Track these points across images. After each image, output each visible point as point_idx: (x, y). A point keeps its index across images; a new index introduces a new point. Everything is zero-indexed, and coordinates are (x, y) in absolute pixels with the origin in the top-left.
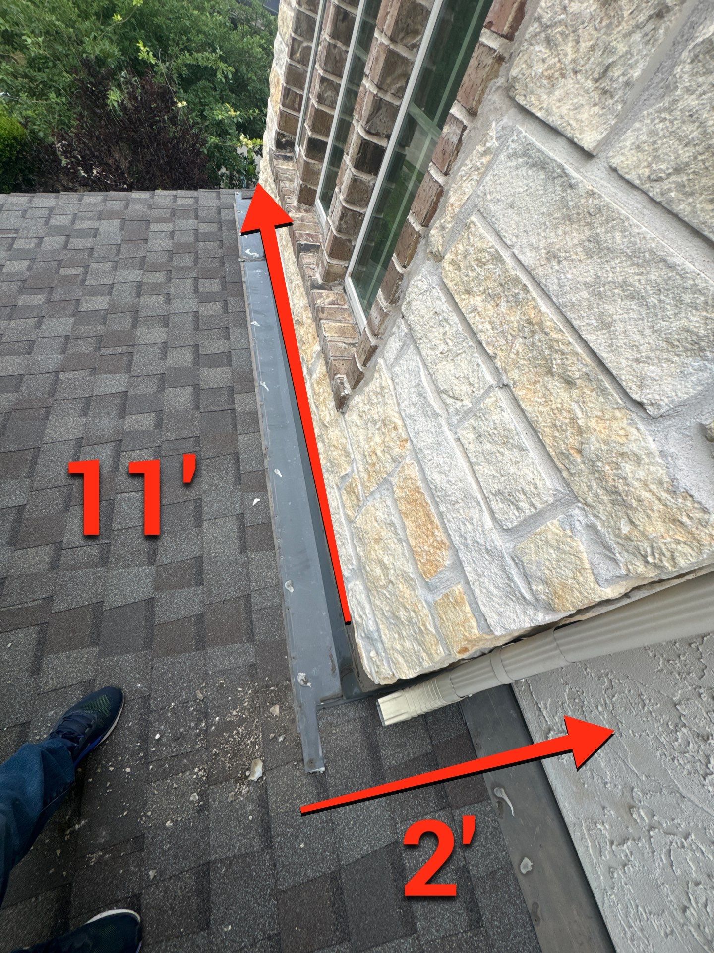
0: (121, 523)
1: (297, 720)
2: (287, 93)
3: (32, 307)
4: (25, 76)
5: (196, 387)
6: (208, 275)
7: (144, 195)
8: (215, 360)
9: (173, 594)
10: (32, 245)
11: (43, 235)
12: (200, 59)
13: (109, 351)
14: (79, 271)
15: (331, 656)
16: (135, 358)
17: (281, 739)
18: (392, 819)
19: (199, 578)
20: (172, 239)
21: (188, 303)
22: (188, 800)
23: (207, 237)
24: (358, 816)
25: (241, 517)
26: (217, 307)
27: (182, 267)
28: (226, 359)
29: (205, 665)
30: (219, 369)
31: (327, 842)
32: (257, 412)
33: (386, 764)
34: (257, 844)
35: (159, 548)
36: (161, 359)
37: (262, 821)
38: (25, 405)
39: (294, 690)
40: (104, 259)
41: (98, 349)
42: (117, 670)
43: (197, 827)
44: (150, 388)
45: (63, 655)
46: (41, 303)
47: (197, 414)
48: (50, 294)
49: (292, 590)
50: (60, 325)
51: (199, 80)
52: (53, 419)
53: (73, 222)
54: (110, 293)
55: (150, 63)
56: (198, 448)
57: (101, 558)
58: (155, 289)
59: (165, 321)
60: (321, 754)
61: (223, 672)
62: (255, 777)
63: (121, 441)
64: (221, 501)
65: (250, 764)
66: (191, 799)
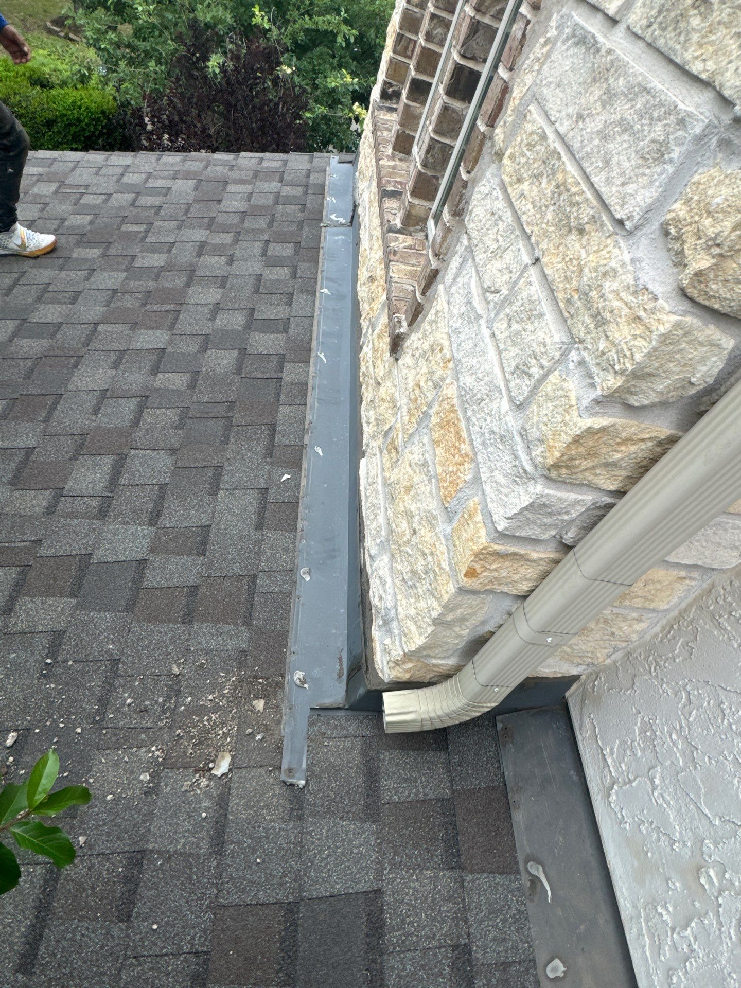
0: (129, 479)
1: (283, 722)
2: (400, 38)
3: (86, 260)
4: (129, 46)
5: (243, 352)
6: (281, 238)
7: (228, 157)
8: (269, 326)
9: (168, 560)
10: (99, 201)
11: (112, 191)
12: (320, 23)
13: (155, 308)
14: (142, 228)
15: (340, 659)
16: (181, 316)
17: (259, 737)
18: (379, 863)
19: (202, 548)
20: (249, 201)
21: (252, 266)
22: (137, 779)
23: (289, 200)
24: (337, 847)
25: (264, 492)
26: (284, 272)
27: (253, 230)
28: (284, 325)
29: (188, 640)
30: (272, 336)
31: (291, 866)
32: (307, 384)
33: (386, 797)
34: (204, 848)
35: (165, 510)
36: (210, 319)
37: (217, 822)
38: (58, 352)
39: (287, 689)
40: (171, 218)
41: (145, 305)
42: (91, 626)
43: (140, 810)
44: (192, 348)
45: (38, 600)
46: (95, 256)
47: (237, 379)
48: (107, 248)
49: (308, 579)
50: (110, 279)
51: (316, 46)
52: (82, 368)
53: (146, 181)
54: (169, 251)
55: (264, 28)
56: (230, 414)
57: (100, 511)
58: (219, 250)
59: (223, 282)
60: (304, 765)
61: (207, 652)
62: (218, 772)
63: (148, 396)
64: (245, 472)
65: (216, 757)
66: (142, 777)
